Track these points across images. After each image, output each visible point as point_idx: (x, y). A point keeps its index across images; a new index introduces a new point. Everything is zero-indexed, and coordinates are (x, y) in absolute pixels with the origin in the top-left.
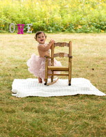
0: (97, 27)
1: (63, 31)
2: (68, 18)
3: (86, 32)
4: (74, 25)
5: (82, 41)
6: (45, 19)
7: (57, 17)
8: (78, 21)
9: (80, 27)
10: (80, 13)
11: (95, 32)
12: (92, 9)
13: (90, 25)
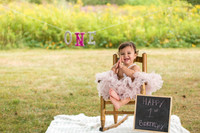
0: (187, 41)
1: (147, 46)
2: (153, 31)
3: (174, 47)
4: (160, 39)
5: (169, 57)
6: (126, 32)
7: (140, 30)
8: (164, 34)
9: (167, 41)
10: (167, 25)
11: (184, 46)
12: (180, 20)
13: (178, 39)
